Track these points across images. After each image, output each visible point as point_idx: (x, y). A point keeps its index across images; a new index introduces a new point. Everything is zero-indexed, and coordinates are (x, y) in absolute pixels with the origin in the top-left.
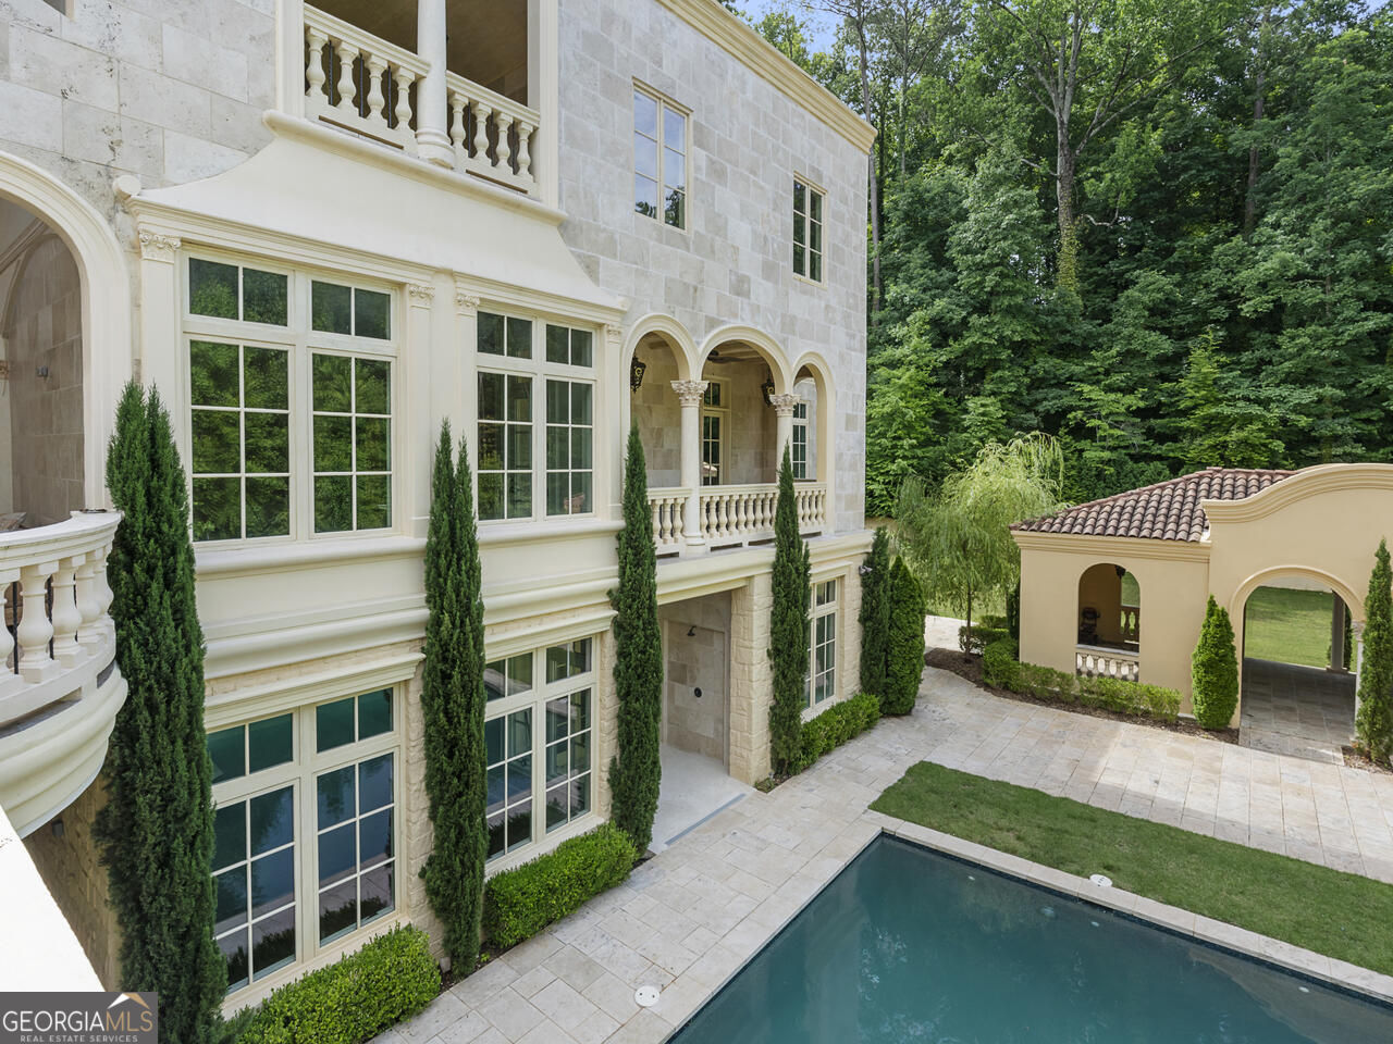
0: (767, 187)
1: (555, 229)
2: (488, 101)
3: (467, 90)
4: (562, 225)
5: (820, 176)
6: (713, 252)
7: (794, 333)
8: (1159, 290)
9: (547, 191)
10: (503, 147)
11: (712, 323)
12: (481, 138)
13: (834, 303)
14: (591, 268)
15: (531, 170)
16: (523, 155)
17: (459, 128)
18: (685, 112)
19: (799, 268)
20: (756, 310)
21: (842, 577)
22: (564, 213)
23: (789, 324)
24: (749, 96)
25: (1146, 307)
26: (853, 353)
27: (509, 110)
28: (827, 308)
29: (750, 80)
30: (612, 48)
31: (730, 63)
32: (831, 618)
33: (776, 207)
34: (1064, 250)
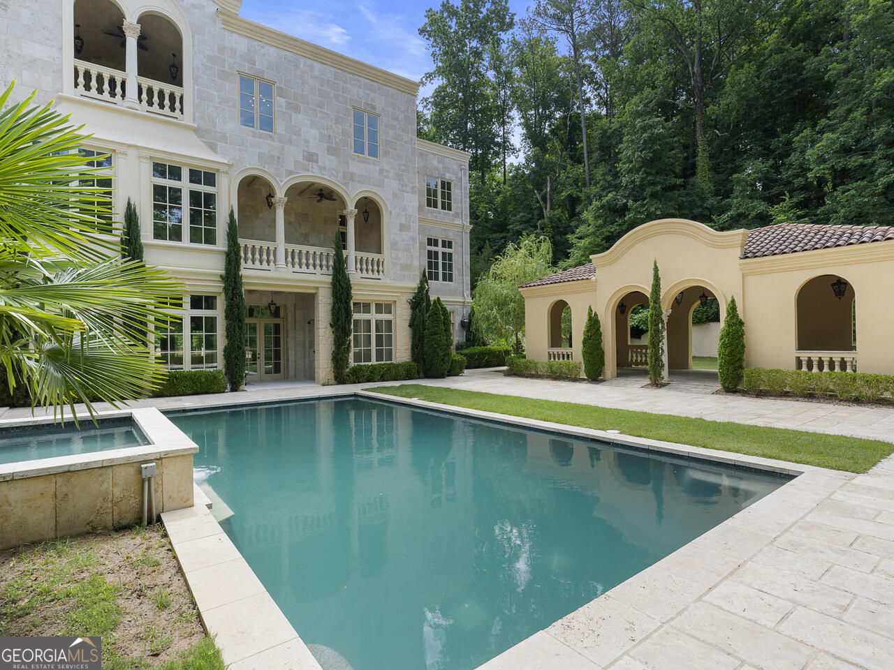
0: (331, 113)
1: (192, 132)
2: (158, 86)
4: (196, 131)
5: (374, 107)
6: (291, 142)
7: (354, 181)
9: (187, 118)
10: (167, 102)
11: (290, 173)
12: (156, 99)
13: (387, 167)
14: (213, 147)
15: (181, 110)
16: (177, 105)
17: (144, 97)
18: (271, 83)
19: (358, 149)
20: (323, 168)
21: (395, 301)
22: (196, 126)
23: (350, 178)
24: (316, 73)
26: (405, 194)
27: (169, 88)
28: (381, 170)
29: (317, 66)
30: (224, 60)
31: (302, 60)
32: (389, 323)
33: (337, 122)
34: (700, 154)
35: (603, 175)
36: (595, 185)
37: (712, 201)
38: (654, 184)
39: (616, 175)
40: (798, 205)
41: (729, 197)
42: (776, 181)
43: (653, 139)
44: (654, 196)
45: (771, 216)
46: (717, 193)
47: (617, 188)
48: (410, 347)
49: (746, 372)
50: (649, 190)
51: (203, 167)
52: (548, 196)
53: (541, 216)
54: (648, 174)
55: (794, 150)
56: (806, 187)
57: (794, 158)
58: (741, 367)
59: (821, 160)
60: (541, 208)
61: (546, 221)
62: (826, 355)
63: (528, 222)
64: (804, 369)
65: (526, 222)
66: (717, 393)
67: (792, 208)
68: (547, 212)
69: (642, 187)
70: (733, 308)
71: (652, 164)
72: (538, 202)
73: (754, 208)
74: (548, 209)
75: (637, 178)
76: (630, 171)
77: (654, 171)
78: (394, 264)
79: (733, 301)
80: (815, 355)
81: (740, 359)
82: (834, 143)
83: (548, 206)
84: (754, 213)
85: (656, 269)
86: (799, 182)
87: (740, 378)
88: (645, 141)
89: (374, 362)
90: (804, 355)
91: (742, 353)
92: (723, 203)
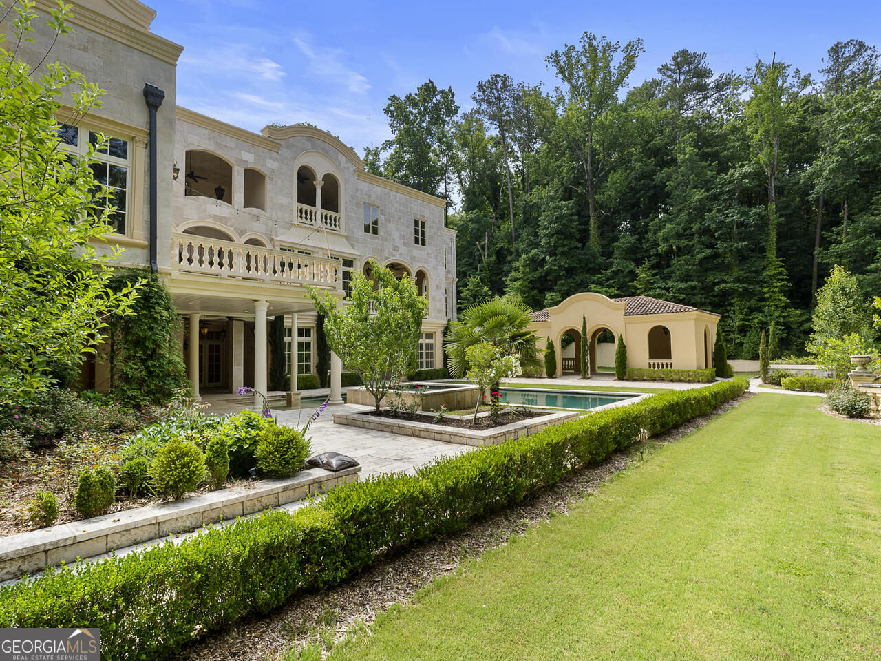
0: (404, 222)
1: (344, 238)
2: (329, 213)
3: (325, 212)
4: (346, 237)
5: (424, 217)
6: (387, 240)
7: (415, 261)
8: (630, 242)
9: (342, 231)
10: (333, 222)
11: (386, 258)
12: (328, 221)
13: (430, 252)
14: (353, 246)
15: (339, 226)
16: (337, 223)
17: (324, 220)
18: (378, 207)
19: (417, 242)
20: (401, 254)
21: (435, 332)
22: (346, 235)
23: (413, 259)
24: (398, 200)
25: (623, 250)
26: (439, 267)
27: (334, 214)
28: (428, 254)
29: (398, 195)
30: (358, 196)
31: (391, 192)
32: (432, 344)
33: (407, 227)
34: (592, 226)
35: (528, 235)
36: (522, 241)
37: (601, 259)
38: (564, 246)
39: (536, 235)
40: (653, 267)
41: (611, 258)
42: (640, 249)
43: (561, 216)
44: (563, 253)
45: (637, 274)
46: (603, 254)
47: (537, 245)
48: (442, 360)
49: (628, 370)
50: (559, 250)
51: (349, 257)
52: (486, 246)
53: (480, 261)
54: (559, 239)
55: (650, 231)
56: (658, 255)
57: (649, 235)
58: (625, 368)
59: (666, 240)
60: (480, 256)
61: (485, 265)
62: (660, 361)
63: (471, 264)
64: (652, 368)
65: (469, 265)
66: (615, 380)
67: (649, 269)
68: (485, 259)
69: (555, 247)
70: (621, 340)
71: (562, 233)
72: (478, 250)
73: (627, 266)
74: (486, 257)
75: (552, 241)
76: (546, 235)
77: (563, 237)
78: (434, 310)
79: (621, 336)
80: (656, 361)
81: (625, 364)
82: (671, 230)
83: (486, 254)
84: (627, 270)
85: (584, 319)
86: (653, 251)
87: (625, 373)
88: (557, 218)
89: (425, 369)
90: (652, 362)
91: (626, 361)
92: (608, 261)
